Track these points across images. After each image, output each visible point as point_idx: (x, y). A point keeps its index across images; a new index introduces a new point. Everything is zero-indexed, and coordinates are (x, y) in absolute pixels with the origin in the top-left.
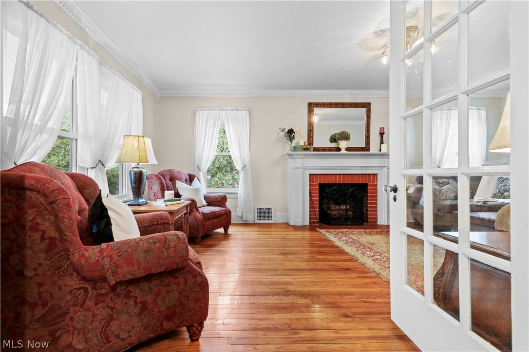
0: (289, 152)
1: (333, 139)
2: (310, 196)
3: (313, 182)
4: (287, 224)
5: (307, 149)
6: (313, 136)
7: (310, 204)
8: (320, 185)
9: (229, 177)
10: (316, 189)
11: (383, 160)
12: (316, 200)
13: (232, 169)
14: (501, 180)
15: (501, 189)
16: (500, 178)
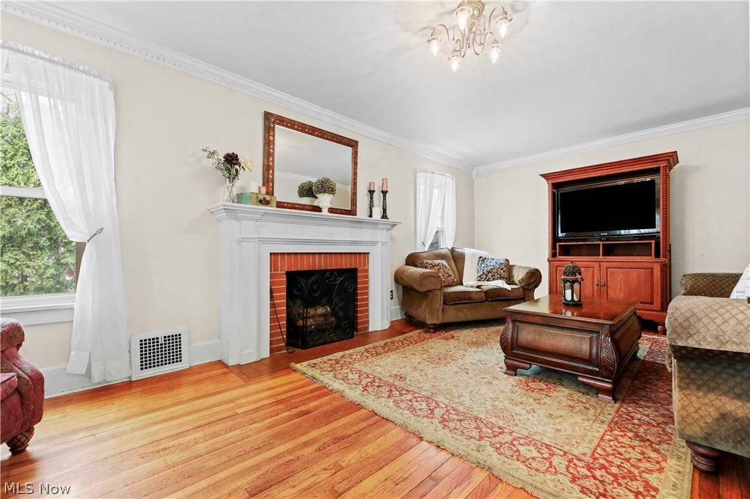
0: (228, 203)
1: (307, 191)
2: (272, 297)
3: (276, 269)
4: (221, 363)
5: (267, 203)
6: (273, 179)
7: (272, 313)
8: (289, 274)
9: (45, 260)
10: (280, 284)
11: (375, 231)
12: (280, 305)
13: (56, 241)
14: (482, 260)
15: (485, 271)
16: (480, 257)
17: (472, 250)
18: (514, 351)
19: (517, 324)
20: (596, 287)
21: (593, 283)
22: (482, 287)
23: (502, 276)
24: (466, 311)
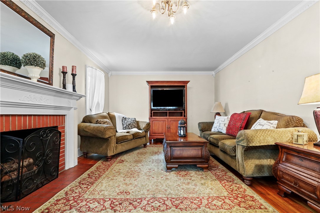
14: (124, 119)
15: (127, 124)
16: (123, 117)
17: (119, 114)
18: (171, 161)
19: (172, 148)
20: (167, 129)
21: (166, 127)
22: (130, 132)
23: (135, 126)
24: (125, 146)
